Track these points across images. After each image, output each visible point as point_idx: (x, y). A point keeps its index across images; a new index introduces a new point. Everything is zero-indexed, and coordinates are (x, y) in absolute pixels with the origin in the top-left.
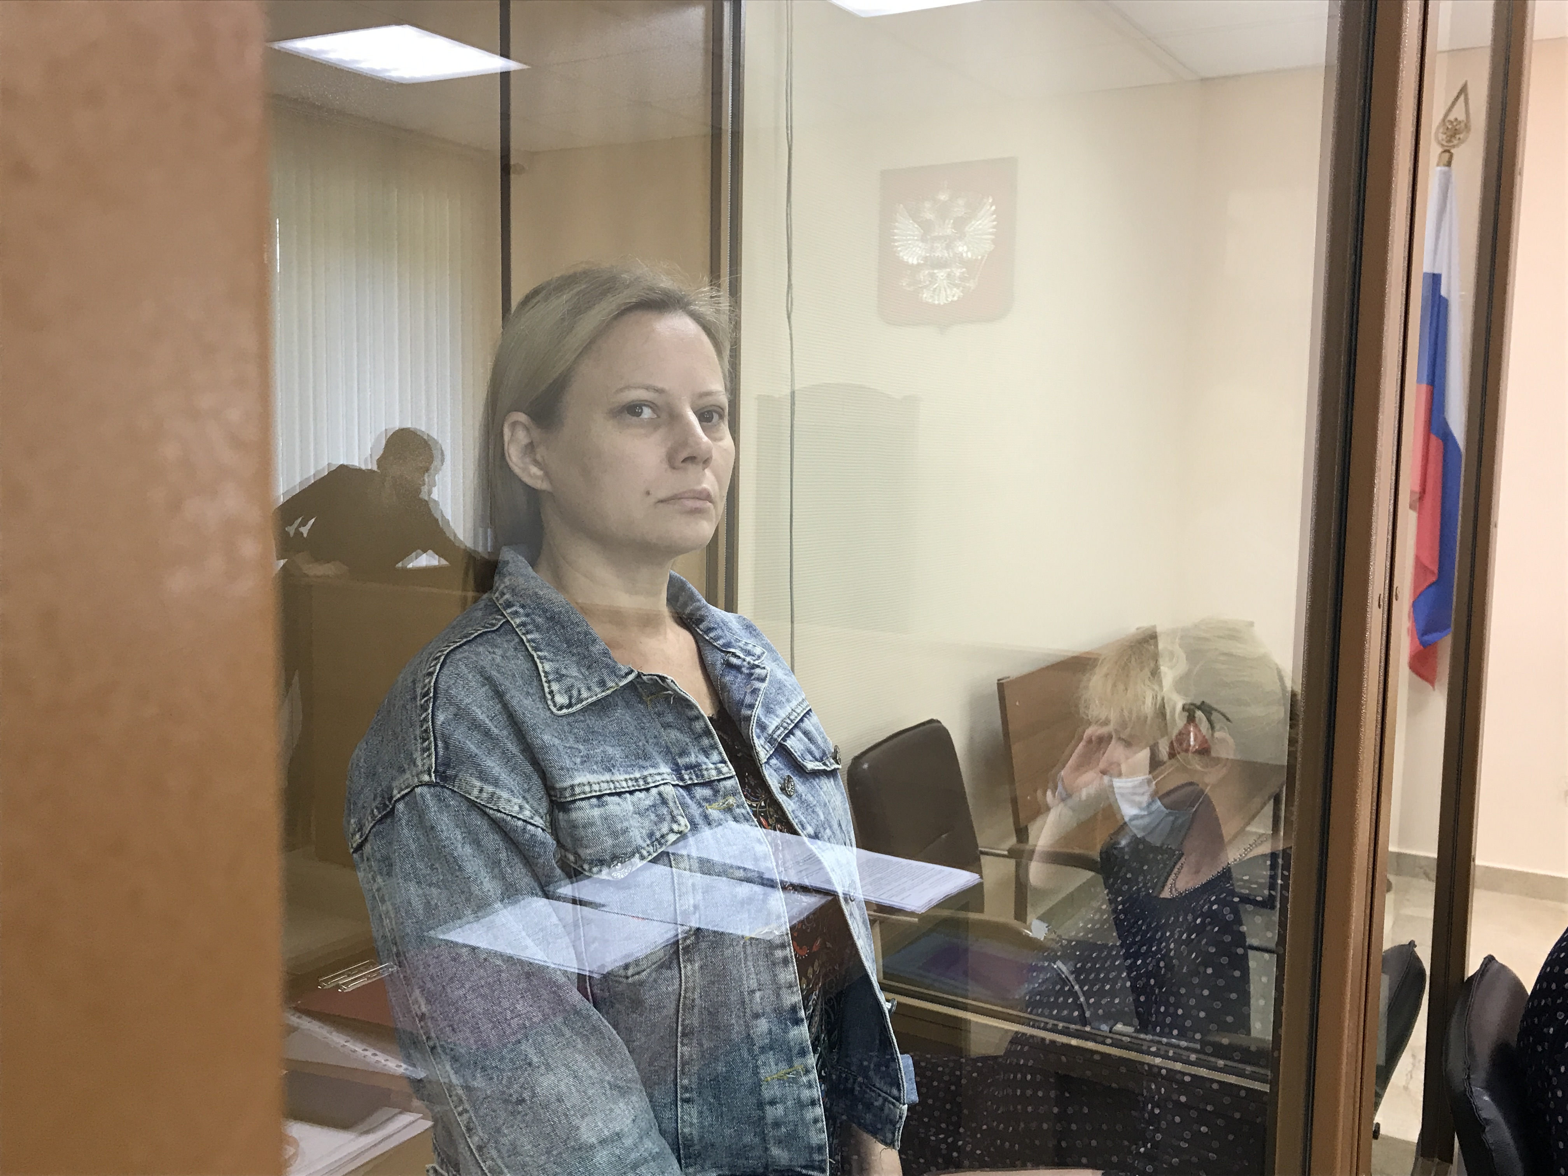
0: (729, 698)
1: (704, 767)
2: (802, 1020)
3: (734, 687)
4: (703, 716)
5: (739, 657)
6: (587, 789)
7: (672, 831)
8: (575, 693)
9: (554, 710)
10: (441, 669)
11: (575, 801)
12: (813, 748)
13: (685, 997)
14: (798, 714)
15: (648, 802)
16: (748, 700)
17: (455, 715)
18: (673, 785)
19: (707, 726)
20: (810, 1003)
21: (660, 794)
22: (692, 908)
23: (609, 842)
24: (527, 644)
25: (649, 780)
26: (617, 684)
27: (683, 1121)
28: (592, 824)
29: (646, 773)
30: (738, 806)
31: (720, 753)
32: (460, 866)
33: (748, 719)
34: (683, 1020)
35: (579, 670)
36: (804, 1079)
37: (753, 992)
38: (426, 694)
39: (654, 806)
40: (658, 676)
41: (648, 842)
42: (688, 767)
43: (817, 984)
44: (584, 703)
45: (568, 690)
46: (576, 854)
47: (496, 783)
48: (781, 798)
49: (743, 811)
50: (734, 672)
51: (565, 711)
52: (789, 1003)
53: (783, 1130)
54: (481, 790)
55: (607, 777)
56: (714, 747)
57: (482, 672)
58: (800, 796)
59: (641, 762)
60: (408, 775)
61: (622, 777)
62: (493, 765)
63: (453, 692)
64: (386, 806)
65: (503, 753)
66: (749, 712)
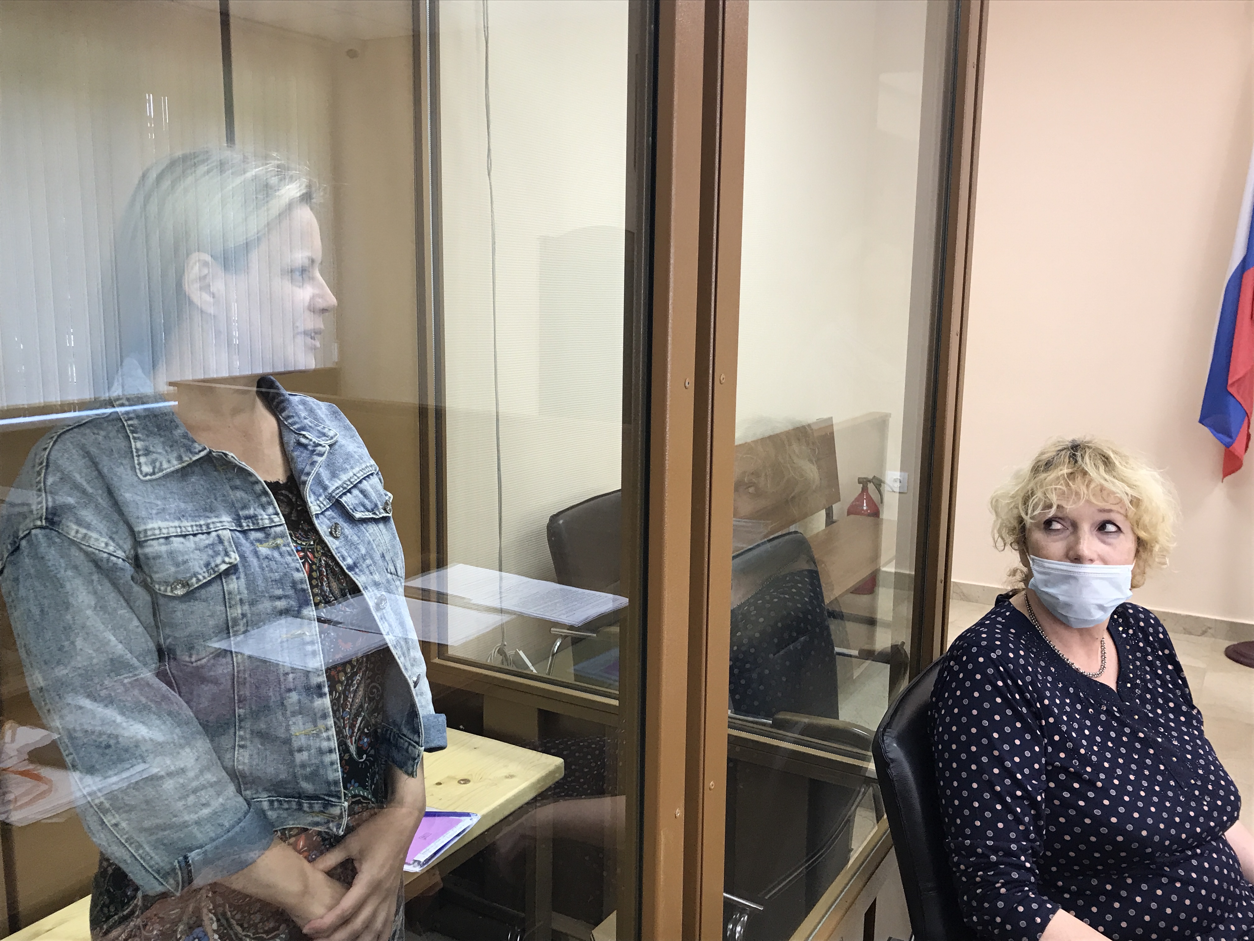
0: (295, 467)
1: (260, 517)
2: (325, 694)
3: (299, 460)
4: (260, 482)
5: (307, 438)
6: (157, 532)
7: (224, 562)
8: (158, 464)
9: (141, 477)
10: (53, 445)
11: (148, 540)
12: (366, 502)
13: (238, 677)
14: (358, 478)
15: (207, 542)
16: (307, 469)
17: (61, 479)
18: (230, 530)
19: (264, 488)
21: (218, 536)
22: (240, 616)
23: (173, 569)
24: (127, 428)
25: (211, 526)
26: (191, 459)
28: (160, 557)
29: (209, 521)
30: (284, 545)
31: (275, 508)
32: (61, 584)
33: (304, 483)
34: (238, 692)
35: (164, 448)
36: (324, 735)
37: (287, 674)
38: (41, 463)
39: (212, 544)
40: (223, 453)
41: (205, 570)
42: (247, 518)
44: (164, 472)
45: (153, 462)
46: (151, 578)
47: (88, 527)
48: (328, 540)
49: (288, 549)
50: (301, 449)
51: (148, 477)
52: (315, 682)
53: (308, 769)
54: (77, 532)
55: (177, 523)
56: (270, 503)
57: (83, 447)
58: (346, 537)
59: (208, 514)
60: (28, 521)
61: (189, 524)
62: (87, 515)
63: (60, 462)
64: (15, 542)
65: (96, 506)
66: (306, 478)
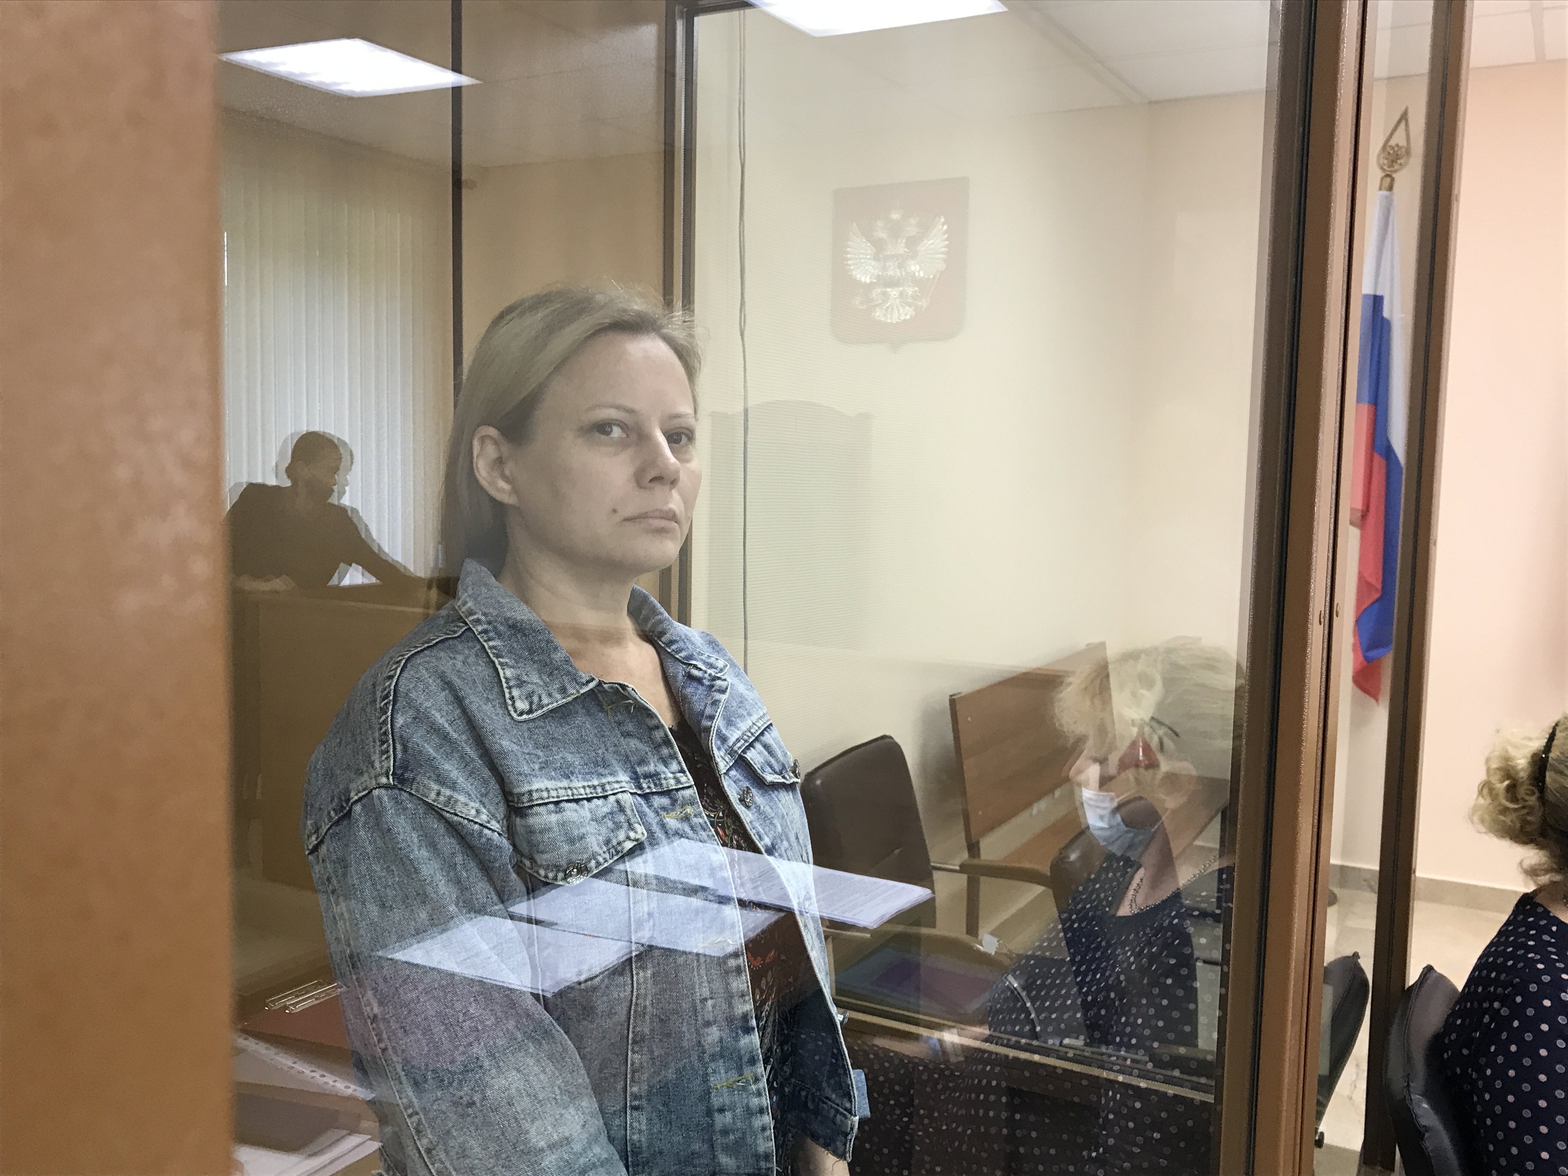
0: (689, 708)
1: (663, 776)
2: (753, 1029)
3: (695, 698)
4: (663, 726)
5: (700, 669)
6: (545, 794)
7: (628, 838)
8: (535, 699)
9: (515, 715)
10: (401, 673)
11: (533, 806)
12: (773, 761)
13: (637, 1004)
14: (759, 728)
15: (606, 810)
16: (708, 711)
17: (415, 718)
18: (631, 793)
19: (667, 736)
20: (763, 1014)
21: (618, 802)
22: (646, 916)
23: (567, 847)
24: (489, 651)
25: (608, 787)
26: (578, 691)
27: (632, 1128)
28: (549, 830)
29: (604, 781)
30: (695, 816)
31: (679, 763)
32: (415, 869)
33: (708, 730)
34: (634, 1027)
35: (540, 677)
36: (754, 1087)
37: (706, 999)
38: (387, 697)
39: (611, 813)
40: (620, 685)
41: (605, 849)
42: (646, 776)
43: (770, 995)
44: (545, 709)
45: (529, 696)
46: (532, 859)
47: (453, 786)
48: (740, 809)
49: (701, 821)
50: (695, 684)
51: (525, 717)
52: (740, 1012)
53: (732, 1137)
54: (438, 794)
55: (565, 783)
56: (673, 756)
57: (442, 677)
58: (758, 808)
59: (601, 770)
60: (366, 777)
61: (580, 784)
62: (451, 768)
63: (413, 695)
64: (343, 807)
65: (462, 757)
66: (709, 723)
